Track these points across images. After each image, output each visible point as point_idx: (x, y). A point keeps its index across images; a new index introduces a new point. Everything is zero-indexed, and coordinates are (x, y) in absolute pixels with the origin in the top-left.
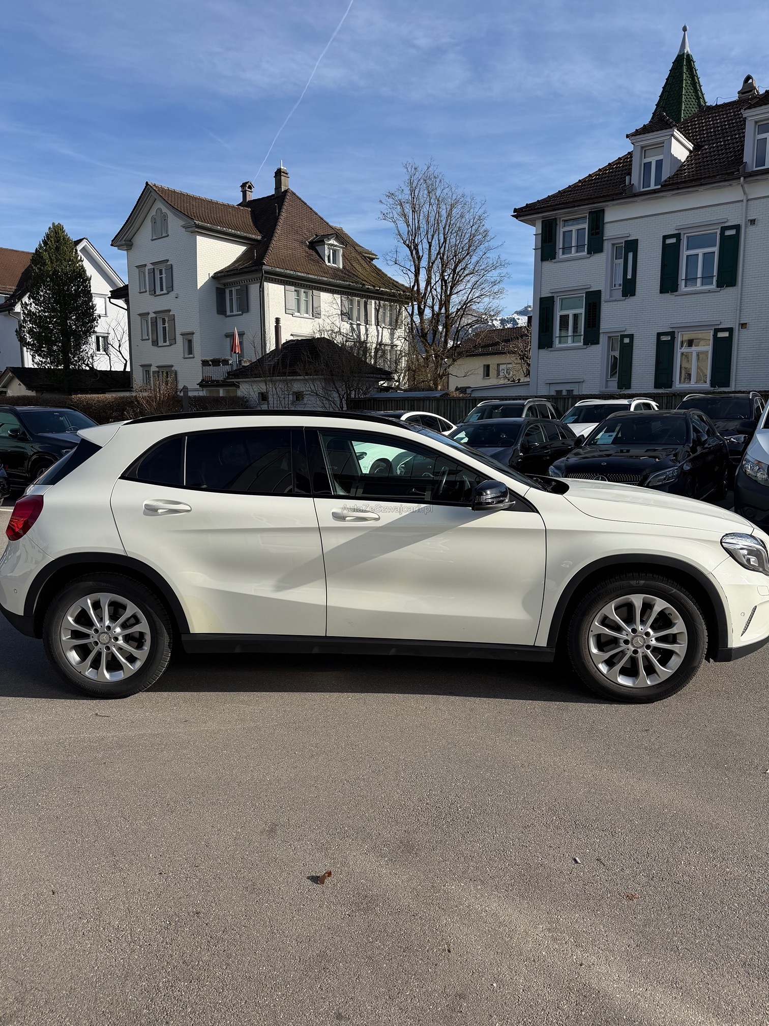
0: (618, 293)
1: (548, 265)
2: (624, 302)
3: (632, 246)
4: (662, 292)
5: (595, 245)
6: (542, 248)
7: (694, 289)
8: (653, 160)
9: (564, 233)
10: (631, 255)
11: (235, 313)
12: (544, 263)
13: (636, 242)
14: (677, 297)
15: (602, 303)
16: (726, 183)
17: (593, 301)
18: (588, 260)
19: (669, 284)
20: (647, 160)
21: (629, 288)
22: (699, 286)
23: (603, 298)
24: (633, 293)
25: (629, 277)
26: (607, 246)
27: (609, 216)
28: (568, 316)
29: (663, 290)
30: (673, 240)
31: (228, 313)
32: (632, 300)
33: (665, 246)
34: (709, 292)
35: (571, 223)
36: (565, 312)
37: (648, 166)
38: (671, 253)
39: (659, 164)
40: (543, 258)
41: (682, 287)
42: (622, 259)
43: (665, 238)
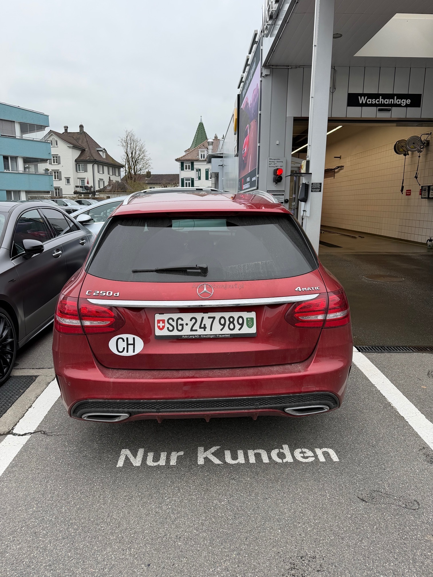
0: (197, 179)
3: (200, 170)
5: (192, 169)
6: (181, 168)
8: (203, 154)
9: (186, 165)
10: (200, 172)
11: (81, 171)
13: (200, 169)
17: (193, 180)
18: (191, 172)
19: (207, 178)
20: (201, 153)
21: (200, 178)
23: (194, 180)
24: (200, 180)
25: (200, 176)
26: (195, 169)
27: (195, 163)
28: (187, 183)
29: (206, 179)
30: (207, 170)
31: (78, 171)
32: (200, 181)
33: (206, 171)
35: (187, 163)
36: (186, 182)
37: (202, 155)
38: (207, 172)
39: (204, 154)
40: (181, 170)
41: (209, 179)
42: (198, 172)
43: (206, 169)
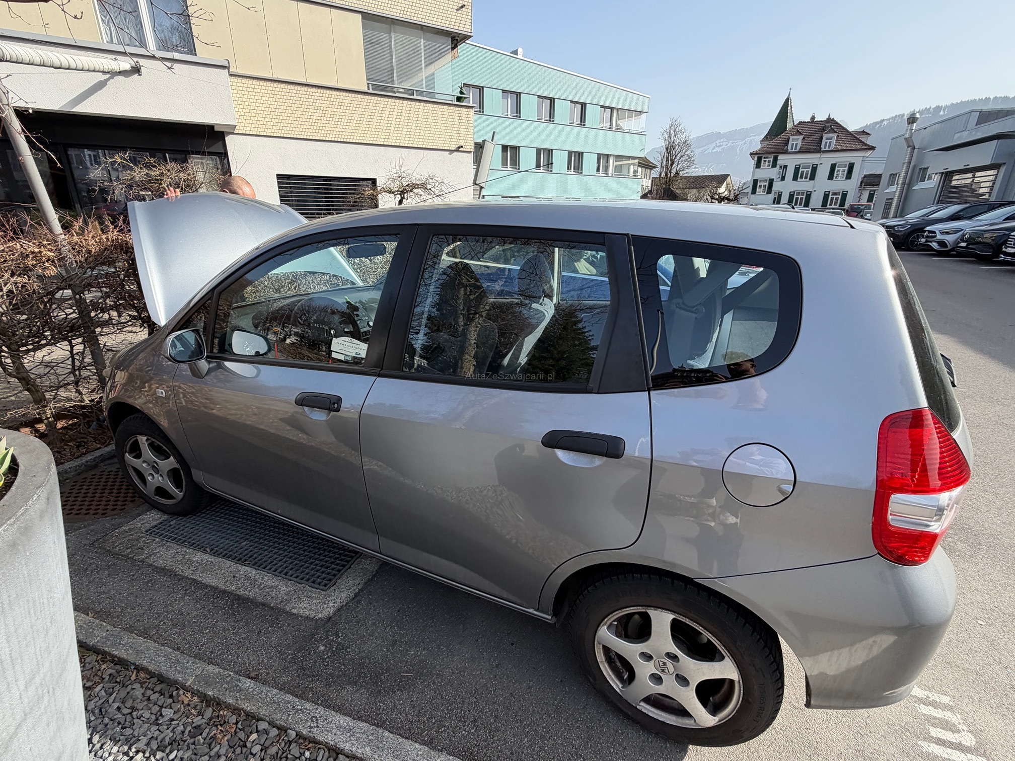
0: (779, 180)
1: (757, 170)
5: (774, 165)
8: (795, 143)
9: (764, 161)
10: (785, 169)
14: (797, 182)
17: (771, 182)
18: (771, 170)
19: (795, 178)
21: (783, 179)
22: (803, 179)
23: (774, 181)
25: (784, 175)
26: (778, 166)
27: (780, 157)
28: (761, 185)
29: (793, 180)
30: (799, 166)
32: (783, 182)
33: (796, 168)
34: (806, 181)
35: (767, 158)
37: (793, 144)
38: (797, 170)
39: (797, 144)
40: (756, 168)
41: (799, 180)
42: (782, 171)
43: (796, 165)
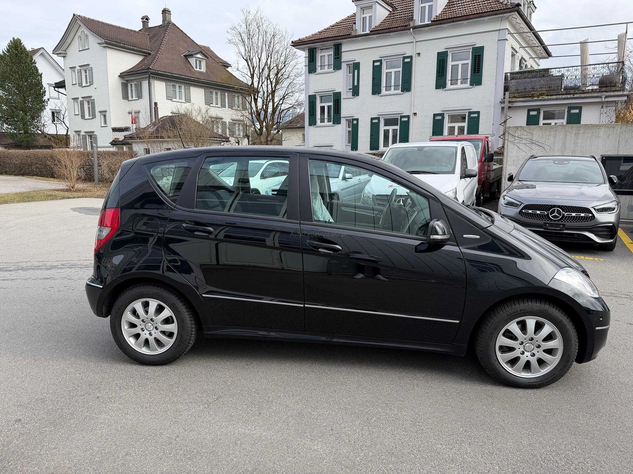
1: (312, 76)
2: (353, 99)
3: (356, 66)
4: (373, 94)
5: (337, 66)
7: (390, 92)
8: (367, 16)
9: (321, 57)
10: (356, 71)
11: (134, 98)
12: (310, 74)
13: (359, 64)
14: (381, 97)
15: (341, 99)
16: (404, 32)
17: (337, 99)
18: (333, 74)
19: (376, 90)
20: (364, 16)
21: (355, 91)
22: (392, 91)
23: (342, 97)
24: (358, 95)
26: (344, 65)
27: (344, 48)
31: (130, 99)
32: (357, 98)
34: (397, 94)
35: (324, 51)
36: (322, 105)
37: (365, 19)
38: (377, 71)
41: (383, 91)
42: (351, 75)
43: (374, 62)
